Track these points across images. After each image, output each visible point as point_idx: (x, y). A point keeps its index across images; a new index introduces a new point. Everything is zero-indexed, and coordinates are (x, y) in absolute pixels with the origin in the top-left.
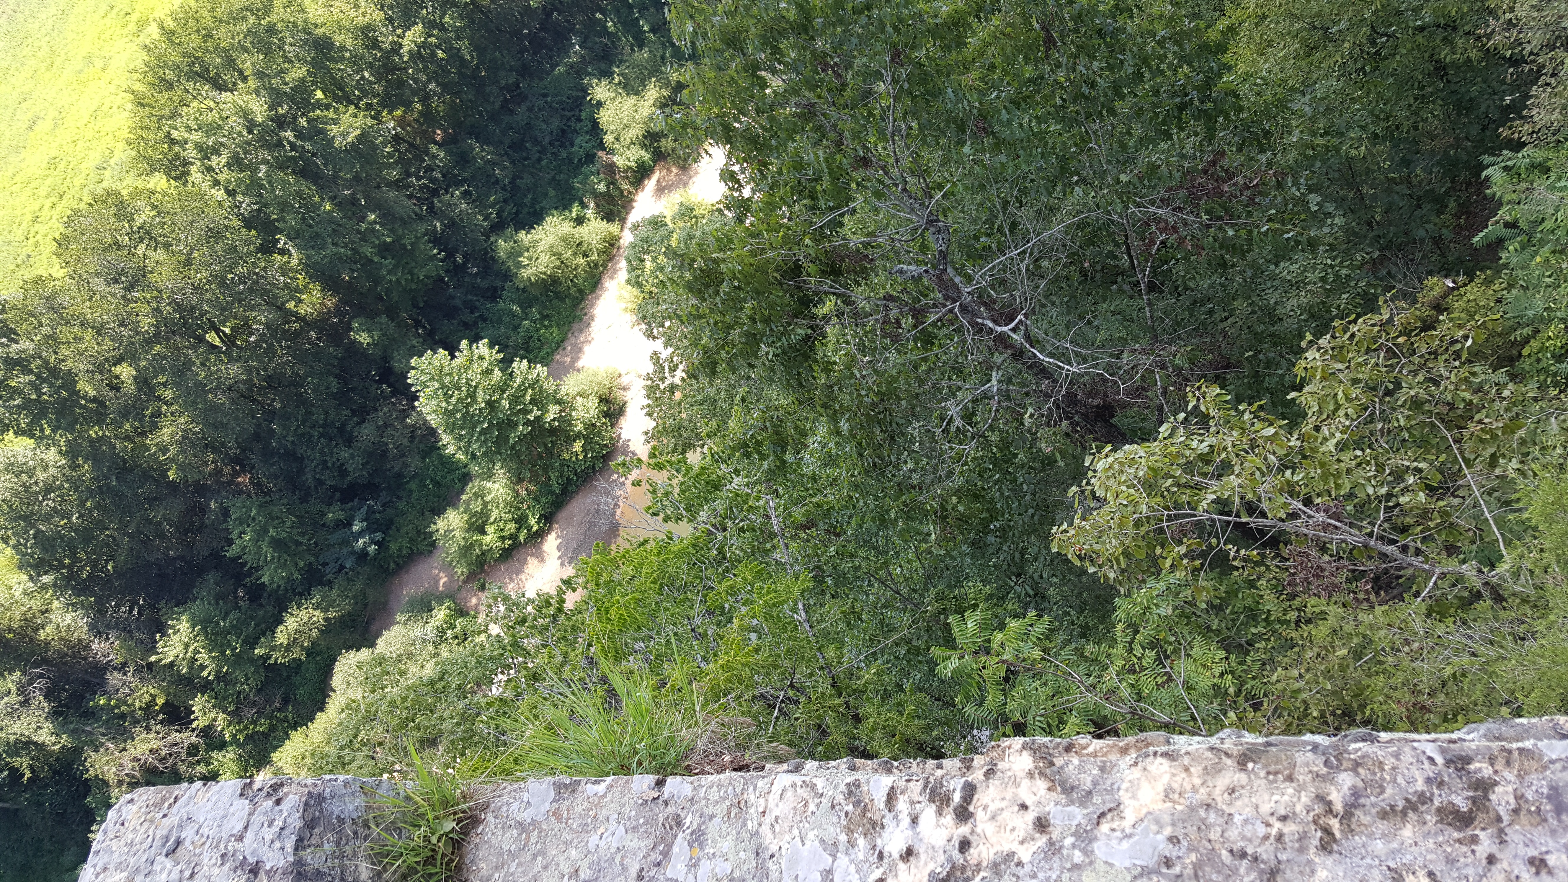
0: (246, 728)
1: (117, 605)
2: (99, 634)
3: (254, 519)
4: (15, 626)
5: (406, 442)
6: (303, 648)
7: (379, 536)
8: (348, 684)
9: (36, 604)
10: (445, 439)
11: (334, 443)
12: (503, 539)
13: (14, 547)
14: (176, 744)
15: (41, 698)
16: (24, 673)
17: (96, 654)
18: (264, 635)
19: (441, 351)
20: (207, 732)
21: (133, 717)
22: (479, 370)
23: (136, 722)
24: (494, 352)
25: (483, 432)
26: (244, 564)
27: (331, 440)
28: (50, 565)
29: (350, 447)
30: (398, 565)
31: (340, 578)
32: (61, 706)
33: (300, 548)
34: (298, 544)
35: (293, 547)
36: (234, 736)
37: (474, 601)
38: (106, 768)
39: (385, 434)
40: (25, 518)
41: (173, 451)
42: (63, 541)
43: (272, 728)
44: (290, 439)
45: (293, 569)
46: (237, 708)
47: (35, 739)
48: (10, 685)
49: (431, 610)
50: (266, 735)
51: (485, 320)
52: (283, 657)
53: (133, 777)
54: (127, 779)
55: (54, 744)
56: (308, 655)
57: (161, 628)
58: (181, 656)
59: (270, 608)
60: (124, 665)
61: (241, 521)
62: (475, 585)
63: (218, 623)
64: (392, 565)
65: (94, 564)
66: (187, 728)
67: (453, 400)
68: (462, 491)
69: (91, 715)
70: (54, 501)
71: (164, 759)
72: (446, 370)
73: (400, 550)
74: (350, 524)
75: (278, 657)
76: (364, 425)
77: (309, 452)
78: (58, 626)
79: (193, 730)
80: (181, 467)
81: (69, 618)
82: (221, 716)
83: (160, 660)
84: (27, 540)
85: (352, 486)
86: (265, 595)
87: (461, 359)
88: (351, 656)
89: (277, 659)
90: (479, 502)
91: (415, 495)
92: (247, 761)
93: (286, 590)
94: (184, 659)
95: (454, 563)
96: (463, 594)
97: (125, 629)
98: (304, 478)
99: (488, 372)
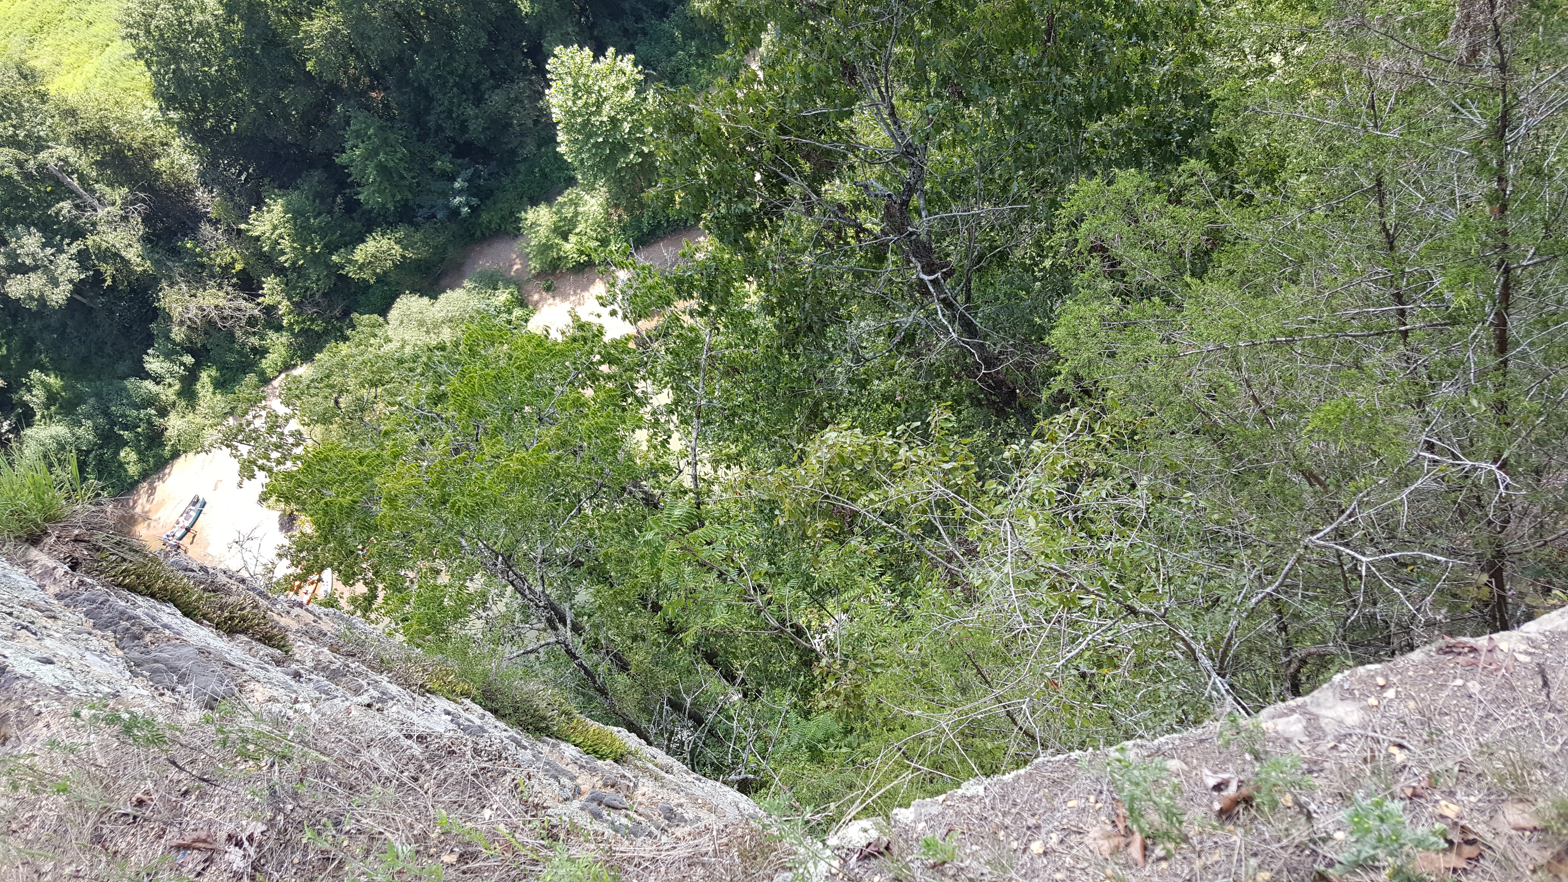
0: (304, 322)
1: (229, 165)
2: (205, 184)
3: (369, 138)
4: (135, 145)
5: (530, 124)
6: (375, 274)
7: (475, 201)
8: (402, 322)
9: (160, 133)
10: (561, 137)
11: (465, 96)
12: (581, 253)
13: (155, 74)
14: (240, 310)
15: (140, 220)
16: (131, 191)
17: (197, 201)
18: (346, 246)
19: (587, 49)
20: (269, 310)
21: (211, 270)
22: (615, 84)
23: (212, 276)
24: (636, 70)
25: (596, 145)
26: (350, 175)
27: (464, 93)
28: (180, 103)
29: (477, 106)
30: (483, 235)
31: (427, 225)
32: (153, 234)
33: (403, 183)
34: (402, 177)
35: (396, 179)
36: (291, 324)
37: (536, 297)
38: (174, 305)
39: (513, 108)
40: (170, 51)
41: (317, 44)
42: (197, 86)
43: (326, 332)
44: (427, 76)
45: (389, 199)
46: (302, 302)
47: (124, 254)
48: (117, 197)
49: (495, 289)
50: (319, 335)
51: (645, 34)
52: (355, 273)
53: (195, 323)
54: (189, 323)
55: (138, 265)
56: (378, 281)
57: (259, 203)
58: (267, 234)
59: (359, 225)
60: (218, 221)
61: (358, 135)
62: (543, 284)
63: (308, 219)
64: (478, 233)
65: (219, 118)
66: (253, 300)
67: (580, 103)
68: (560, 193)
69: (176, 253)
70: (200, 47)
71: (225, 318)
72: (585, 71)
73: (490, 222)
74: (454, 179)
75: (351, 272)
76: (497, 91)
77: (439, 96)
78: (173, 162)
79: (259, 304)
80: (320, 62)
81: (185, 158)
82: (286, 302)
83: (248, 231)
84: (167, 73)
85: (469, 144)
86: (359, 211)
87: (603, 64)
88: (413, 299)
89: (349, 272)
90: (572, 209)
91: (521, 177)
92: (295, 350)
93: (379, 214)
94: (269, 238)
95: (531, 256)
96: (529, 287)
97: (228, 191)
98: (428, 118)
99: (623, 88)
